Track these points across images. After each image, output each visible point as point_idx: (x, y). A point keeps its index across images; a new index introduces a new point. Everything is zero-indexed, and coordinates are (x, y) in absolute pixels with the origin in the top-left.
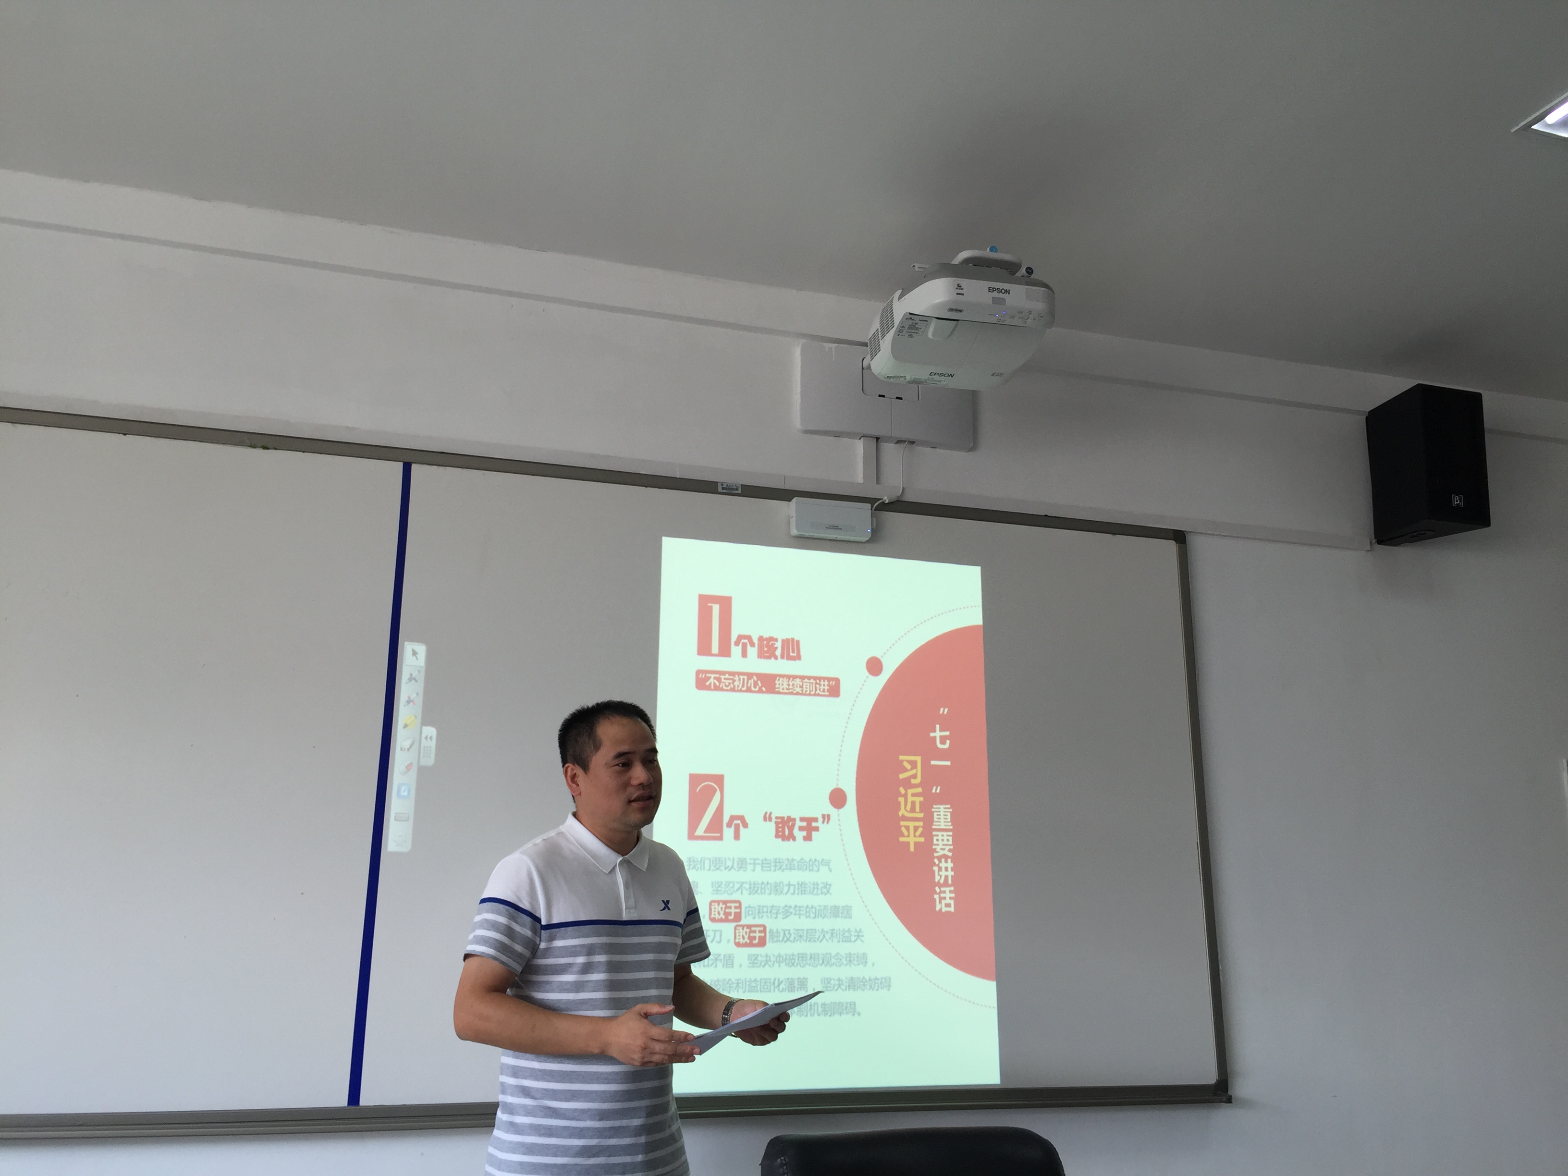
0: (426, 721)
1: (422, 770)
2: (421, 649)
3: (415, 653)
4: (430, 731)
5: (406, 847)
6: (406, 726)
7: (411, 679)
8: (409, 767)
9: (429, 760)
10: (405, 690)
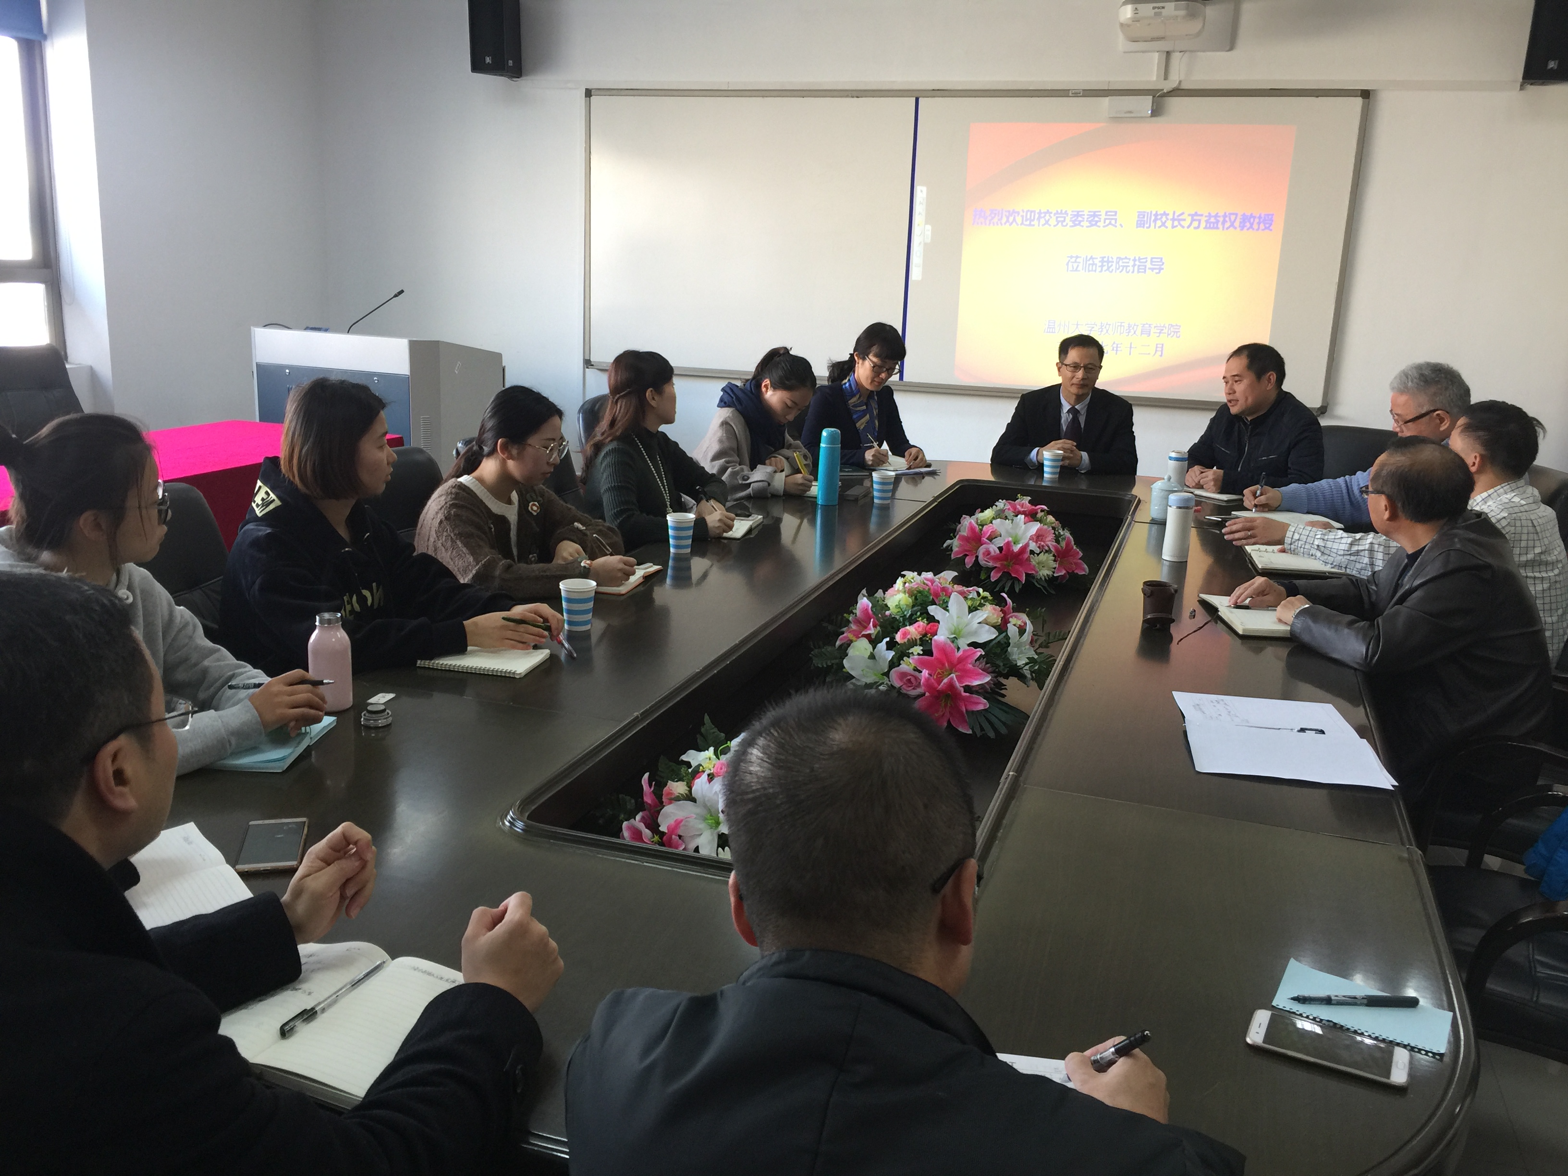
0: (927, 223)
1: (925, 244)
2: (924, 189)
3: (922, 191)
4: (929, 227)
5: (920, 278)
6: (918, 225)
7: (920, 203)
8: (920, 243)
9: (928, 240)
10: (918, 208)
